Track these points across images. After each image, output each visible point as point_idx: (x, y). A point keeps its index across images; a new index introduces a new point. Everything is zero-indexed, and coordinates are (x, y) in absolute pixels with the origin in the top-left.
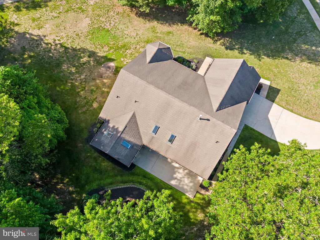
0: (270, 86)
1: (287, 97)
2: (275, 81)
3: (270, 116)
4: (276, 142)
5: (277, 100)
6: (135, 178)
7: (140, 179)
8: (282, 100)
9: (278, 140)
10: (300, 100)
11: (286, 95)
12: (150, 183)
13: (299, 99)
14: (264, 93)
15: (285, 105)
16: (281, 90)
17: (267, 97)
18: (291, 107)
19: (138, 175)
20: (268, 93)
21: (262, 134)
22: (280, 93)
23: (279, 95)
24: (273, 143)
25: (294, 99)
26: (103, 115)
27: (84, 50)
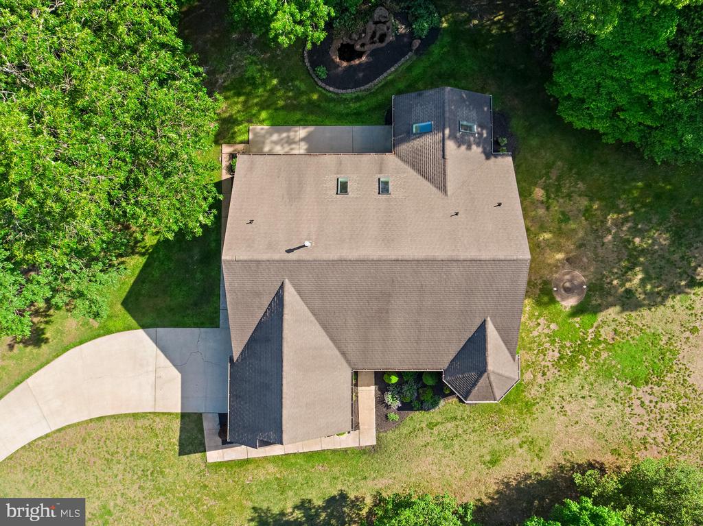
0: (205, 451)
1: (157, 446)
2: (197, 471)
3: (177, 375)
4: (143, 327)
5: (176, 425)
6: (373, 101)
7: (363, 105)
8: (167, 430)
9: (141, 333)
10: (128, 454)
11: (161, 448)
12: (341, 108)
13: (131, 455)
14: (210, 425)
15: (154, 421)
16: (177, 454)
17: (199, 416)
18: (139, 425)
19: (372, 110)
20: (201, 431)
21: (177, 325)
22: (177, 448)
23: (175, 440)
24: (147, 320)
25: (141, 451)
26: (506, 163)
27: (655, 300)
